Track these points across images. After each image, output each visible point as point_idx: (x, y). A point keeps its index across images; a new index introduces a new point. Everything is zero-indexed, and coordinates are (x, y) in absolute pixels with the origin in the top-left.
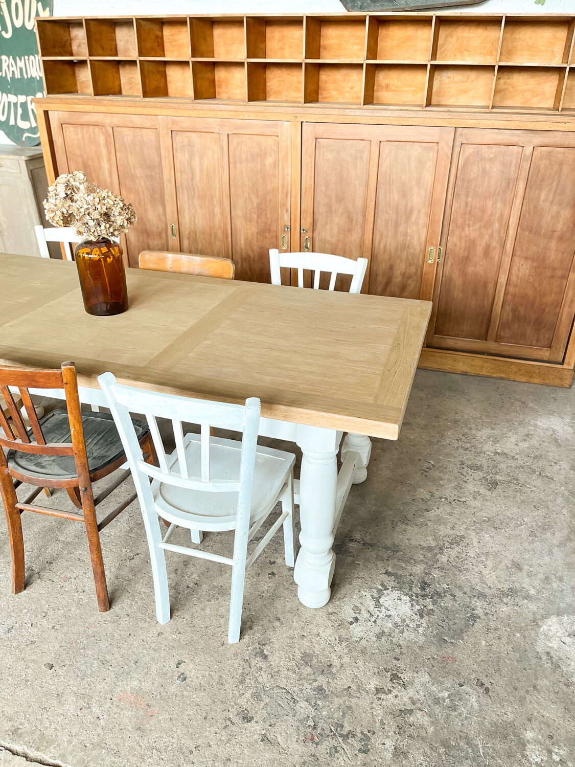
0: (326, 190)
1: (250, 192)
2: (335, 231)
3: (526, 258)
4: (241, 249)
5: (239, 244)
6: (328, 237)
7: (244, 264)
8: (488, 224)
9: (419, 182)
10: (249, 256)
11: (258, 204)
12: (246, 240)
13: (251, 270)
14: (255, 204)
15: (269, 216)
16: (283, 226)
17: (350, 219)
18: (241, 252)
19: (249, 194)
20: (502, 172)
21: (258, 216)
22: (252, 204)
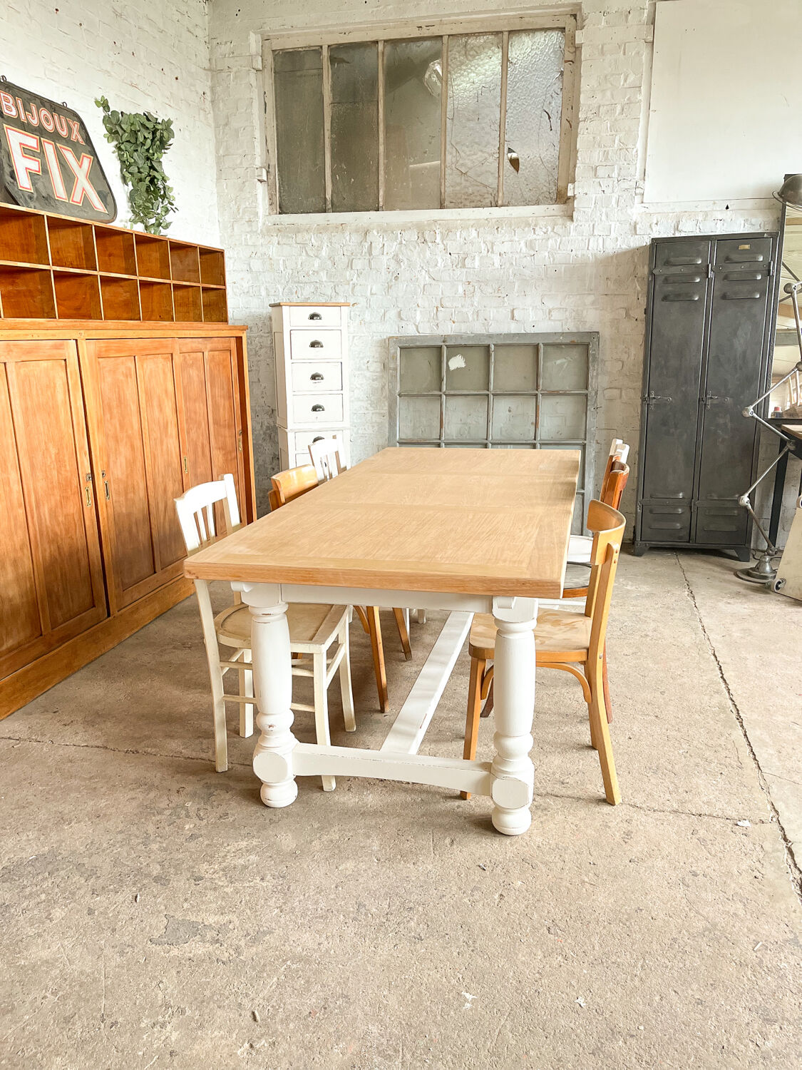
0: (111, 419)
1: (47, 441)
2: (124, 464)
3: (220, 449)
4: (47, 527)
5: (43, 521)
6: (120, 476)
7: (52, 549)
8: (199, 425)
9: (166, 392)
10: (56, 534)
11: (55, 456)
12: (50, 510)
13: (60, 553)
14: (53, 456)
15: (68, 468)
16: (85, 476)
17: (132, 447)
18: (48, 533)
19: (45, 443)
20: (198, 375)
21: (58, 472)
22: (51, 457)
